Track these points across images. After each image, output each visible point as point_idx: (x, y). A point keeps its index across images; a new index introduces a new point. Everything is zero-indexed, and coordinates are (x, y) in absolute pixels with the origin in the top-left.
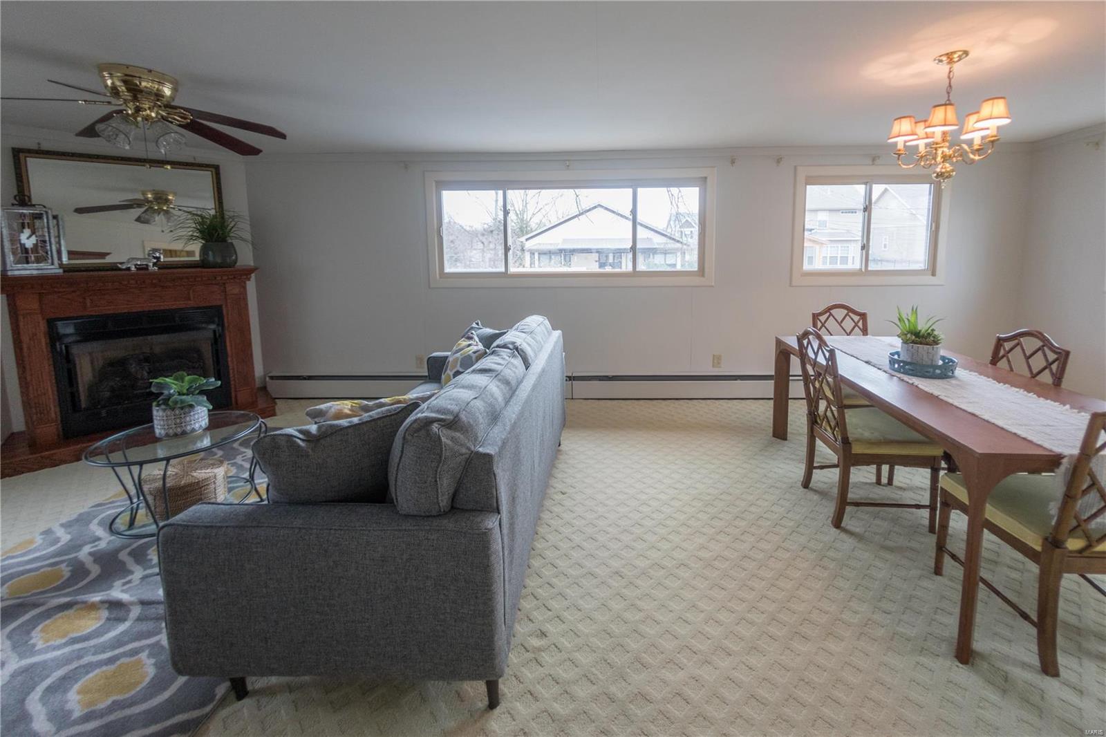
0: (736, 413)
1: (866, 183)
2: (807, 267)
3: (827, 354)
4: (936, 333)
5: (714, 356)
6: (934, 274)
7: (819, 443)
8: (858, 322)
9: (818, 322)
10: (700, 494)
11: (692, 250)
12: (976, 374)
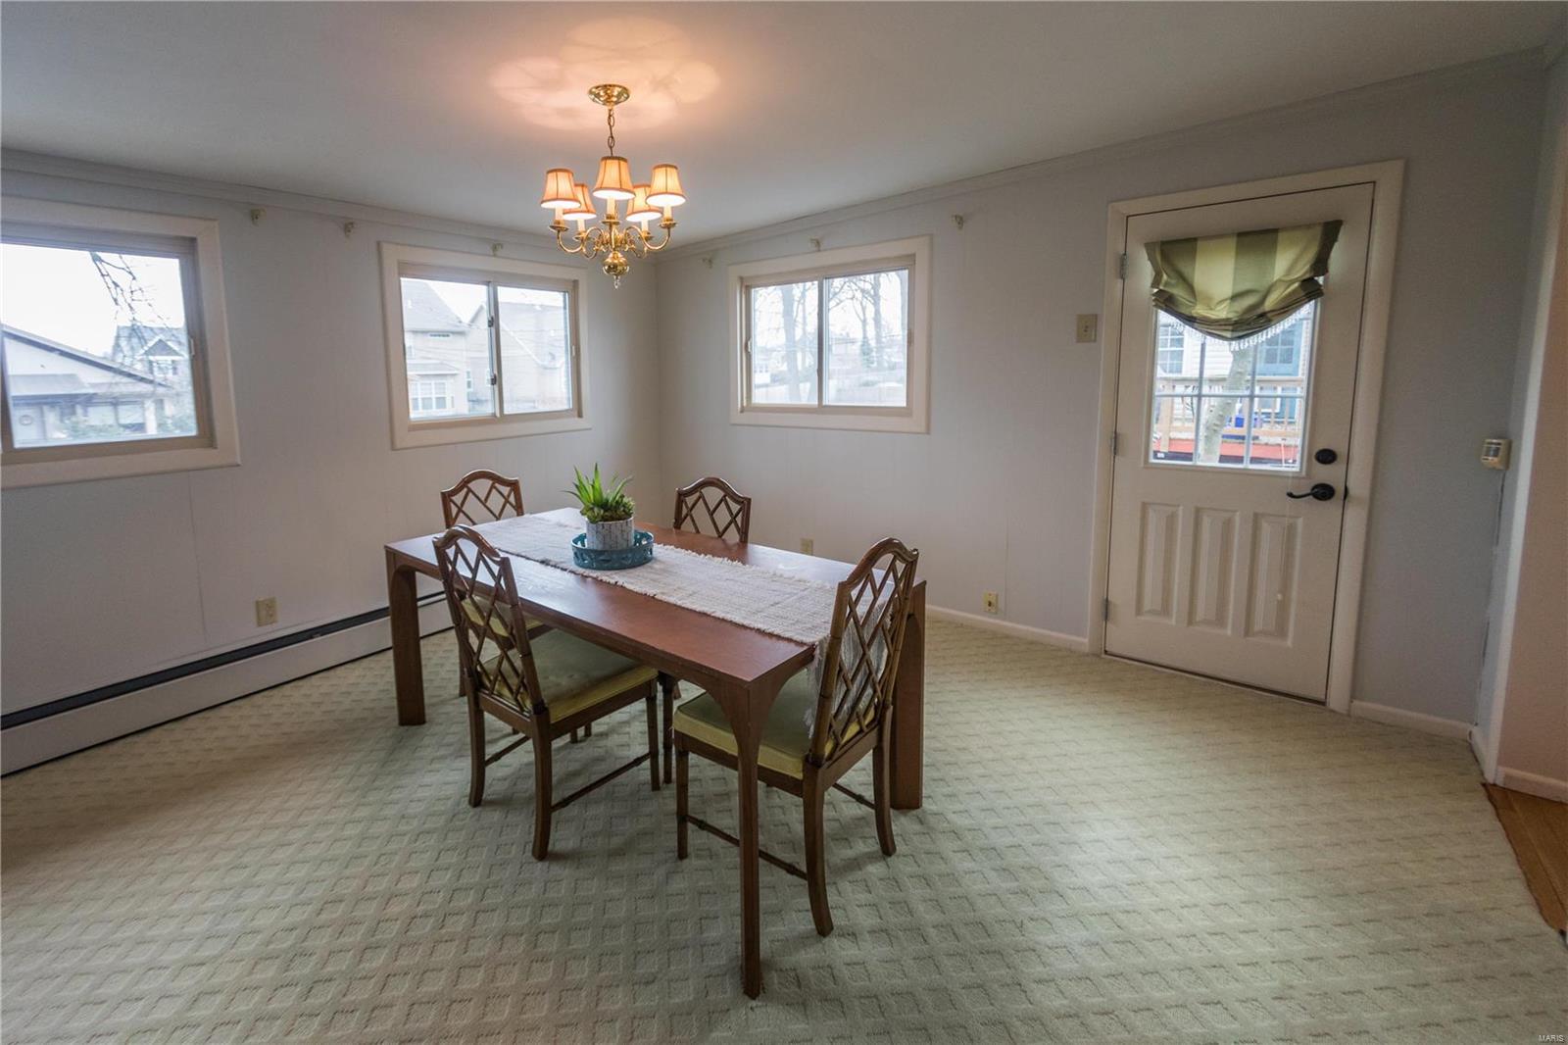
0: (320, 704)
1: (487, 283)
2: (416, 414)
3: (496, 569)
4: (625, 500)
5: (257, 603)
6: (580, 415)
7: (489, 717)
8: (509, 495)
9: (452, 505)
10: (269, 943)
11: (178, 395)
12: (672, 547)
